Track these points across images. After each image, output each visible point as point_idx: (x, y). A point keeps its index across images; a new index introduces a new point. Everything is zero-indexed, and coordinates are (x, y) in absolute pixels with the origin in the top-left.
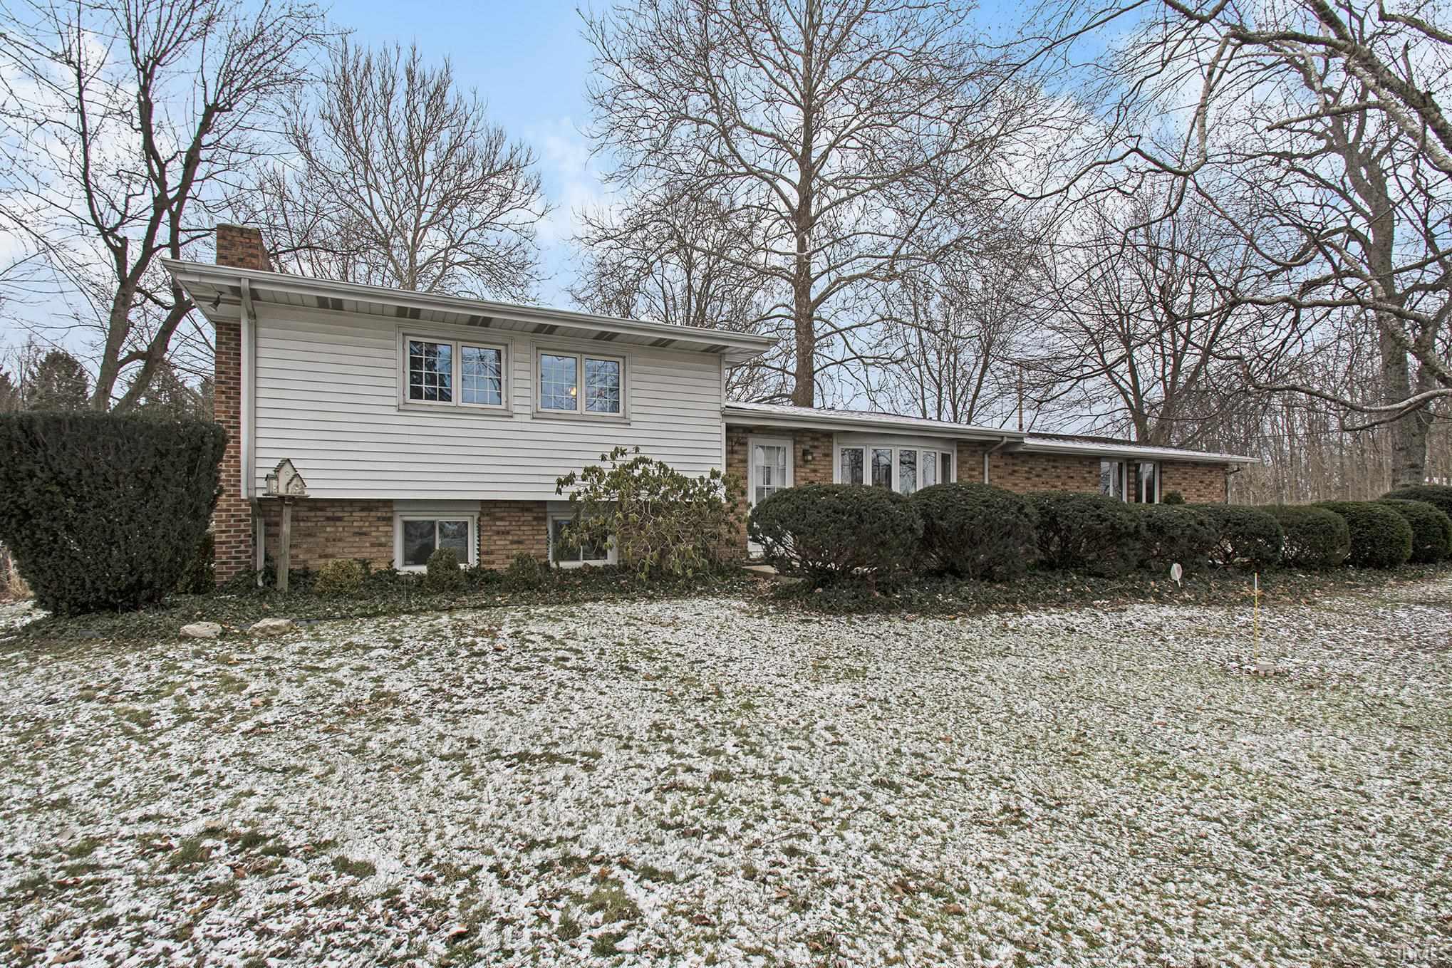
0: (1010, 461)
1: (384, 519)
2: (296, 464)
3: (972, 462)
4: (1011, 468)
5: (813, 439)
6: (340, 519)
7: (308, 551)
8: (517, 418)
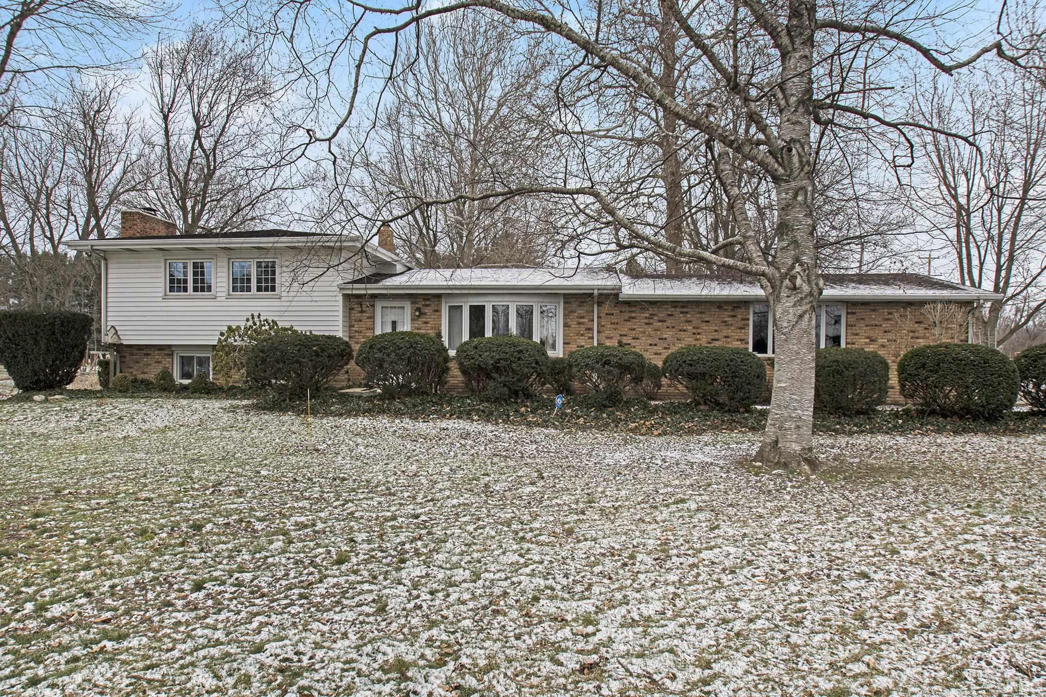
0: (628, 309)
1: (168, 355)
2: (117, 328)
3: (581, 311)
4: (626, 316)
5: (424, 300)
6: (149, 354)
7: (137, 370)
8: (218, 299)
